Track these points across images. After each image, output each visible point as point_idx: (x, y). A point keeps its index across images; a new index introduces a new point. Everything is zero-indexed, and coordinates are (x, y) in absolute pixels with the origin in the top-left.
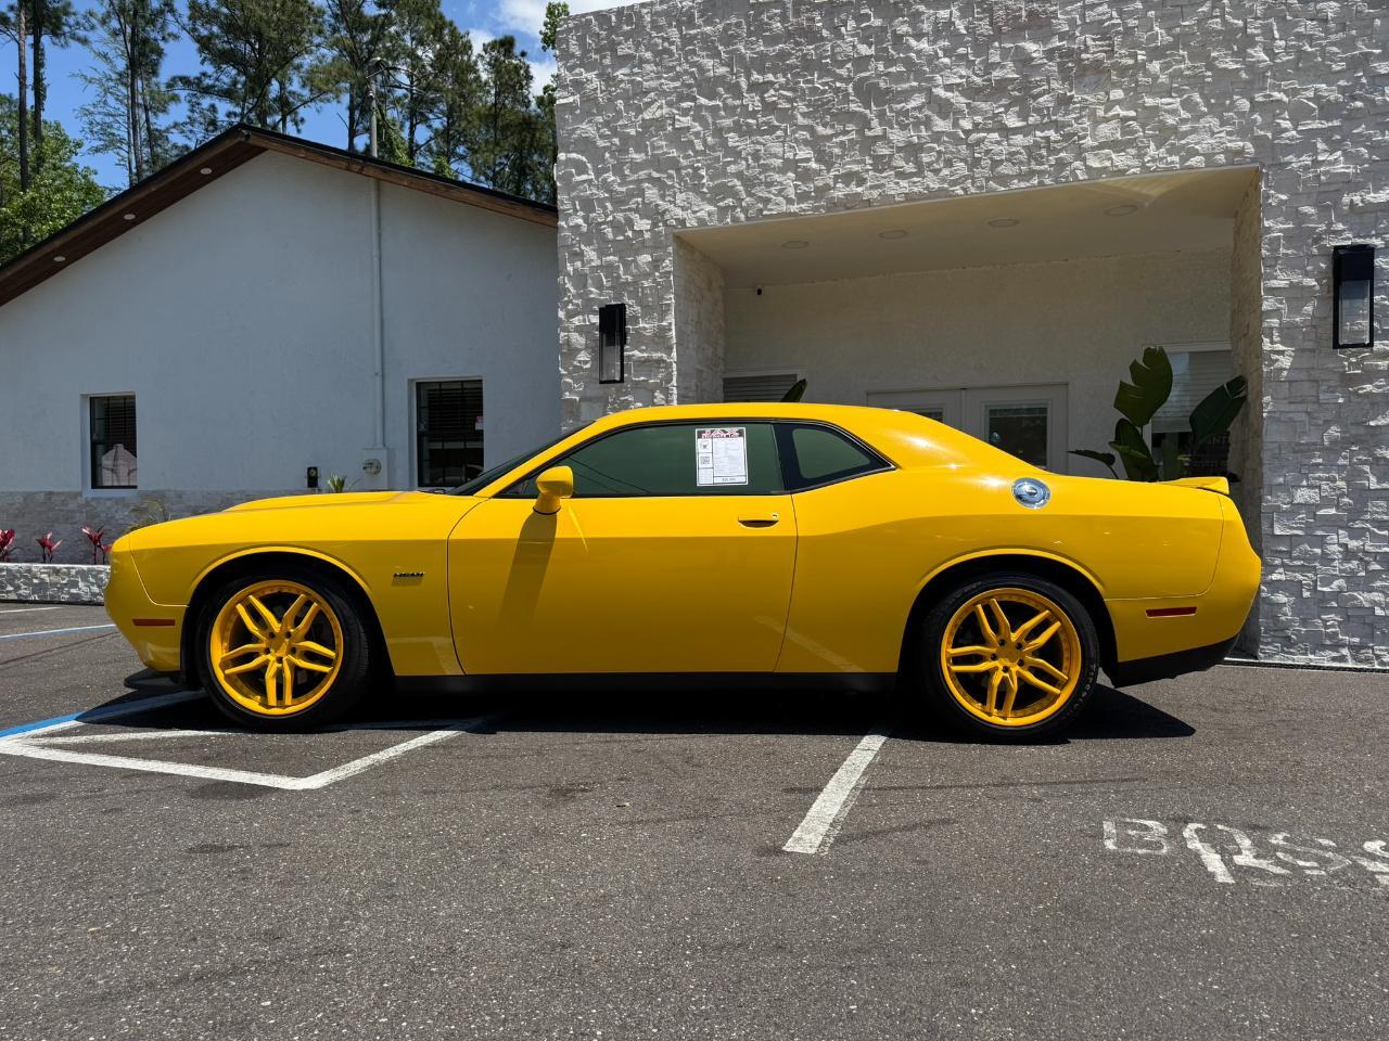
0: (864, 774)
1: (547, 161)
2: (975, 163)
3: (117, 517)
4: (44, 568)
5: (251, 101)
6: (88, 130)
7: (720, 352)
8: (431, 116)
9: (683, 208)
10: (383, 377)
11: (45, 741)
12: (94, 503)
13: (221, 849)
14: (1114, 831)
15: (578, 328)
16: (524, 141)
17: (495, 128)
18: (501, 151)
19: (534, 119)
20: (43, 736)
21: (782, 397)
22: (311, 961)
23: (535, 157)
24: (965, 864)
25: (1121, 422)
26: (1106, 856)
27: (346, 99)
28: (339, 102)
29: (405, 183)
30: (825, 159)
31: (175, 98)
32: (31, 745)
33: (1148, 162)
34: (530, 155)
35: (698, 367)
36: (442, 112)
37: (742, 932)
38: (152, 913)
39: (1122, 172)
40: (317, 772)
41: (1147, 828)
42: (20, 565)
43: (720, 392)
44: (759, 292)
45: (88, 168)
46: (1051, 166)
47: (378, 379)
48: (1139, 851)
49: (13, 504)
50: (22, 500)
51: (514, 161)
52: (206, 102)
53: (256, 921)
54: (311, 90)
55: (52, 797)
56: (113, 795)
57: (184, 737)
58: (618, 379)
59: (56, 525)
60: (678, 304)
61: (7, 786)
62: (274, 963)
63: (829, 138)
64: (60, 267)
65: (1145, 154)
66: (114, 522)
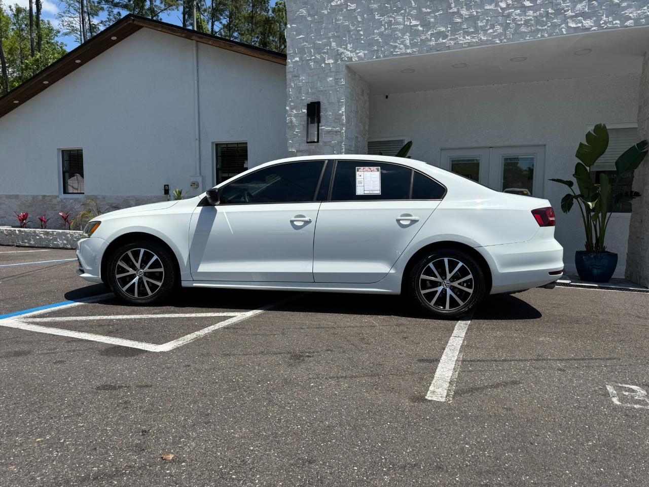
0: (460, 352)
1: (276, 40)
2: (506, 27)
3: (75, 208)
4: (42, 231)
5: (137, 10)
6: (61, 25)
7: (367, 128)
8: (222, 18)
9: (351, 52)
10: (200, 141)
11: (30, 320)
12: (64, 201)
13: (114, 388)
14: (615, 392)
15: (296, 115)
16: (266, 29)
17: (252, 24)
18: (255, 34)
19: (271, 19)
20: (30, 317)
21: (396, 154)
22: (161, 467)
23: (271, 38)
24: (533, 411)
25: (578, 164)
26: (615, 408)
27: (181, 8)
28: (178, 10)
29: (210, 43)
30: (426, 25)
31: (102, 9)
32: (23, 322)
33: (603, 23)
34: (268, 36)
35: (356, 135)
36: (227, 16)
37: (414, 455)
38: (73, 430)
39: (588, 29)
40: (167, 341)
41: (633, 391)
42: (30, 229)
43: (366, 148)
44: (387, 97)
45: (62, 43)
46: (548, 26)
47: (197, 142)
48: (635, 406)
49: (27, 201)
50: (31, 199)
51: (261, 40)
52: (116, 11)
53: (131, 437)
54: (165, 5)
55: (29, 352)
56: (61, 352)
57: (100, 320)
58: (316, 140)
59: (47, 211)
60: (347, 102)
61: (7, 345)
62: (140, 468)
63: (428, 13)
64: (46, 87)
65: (601, 19)
66: (74, 210)
